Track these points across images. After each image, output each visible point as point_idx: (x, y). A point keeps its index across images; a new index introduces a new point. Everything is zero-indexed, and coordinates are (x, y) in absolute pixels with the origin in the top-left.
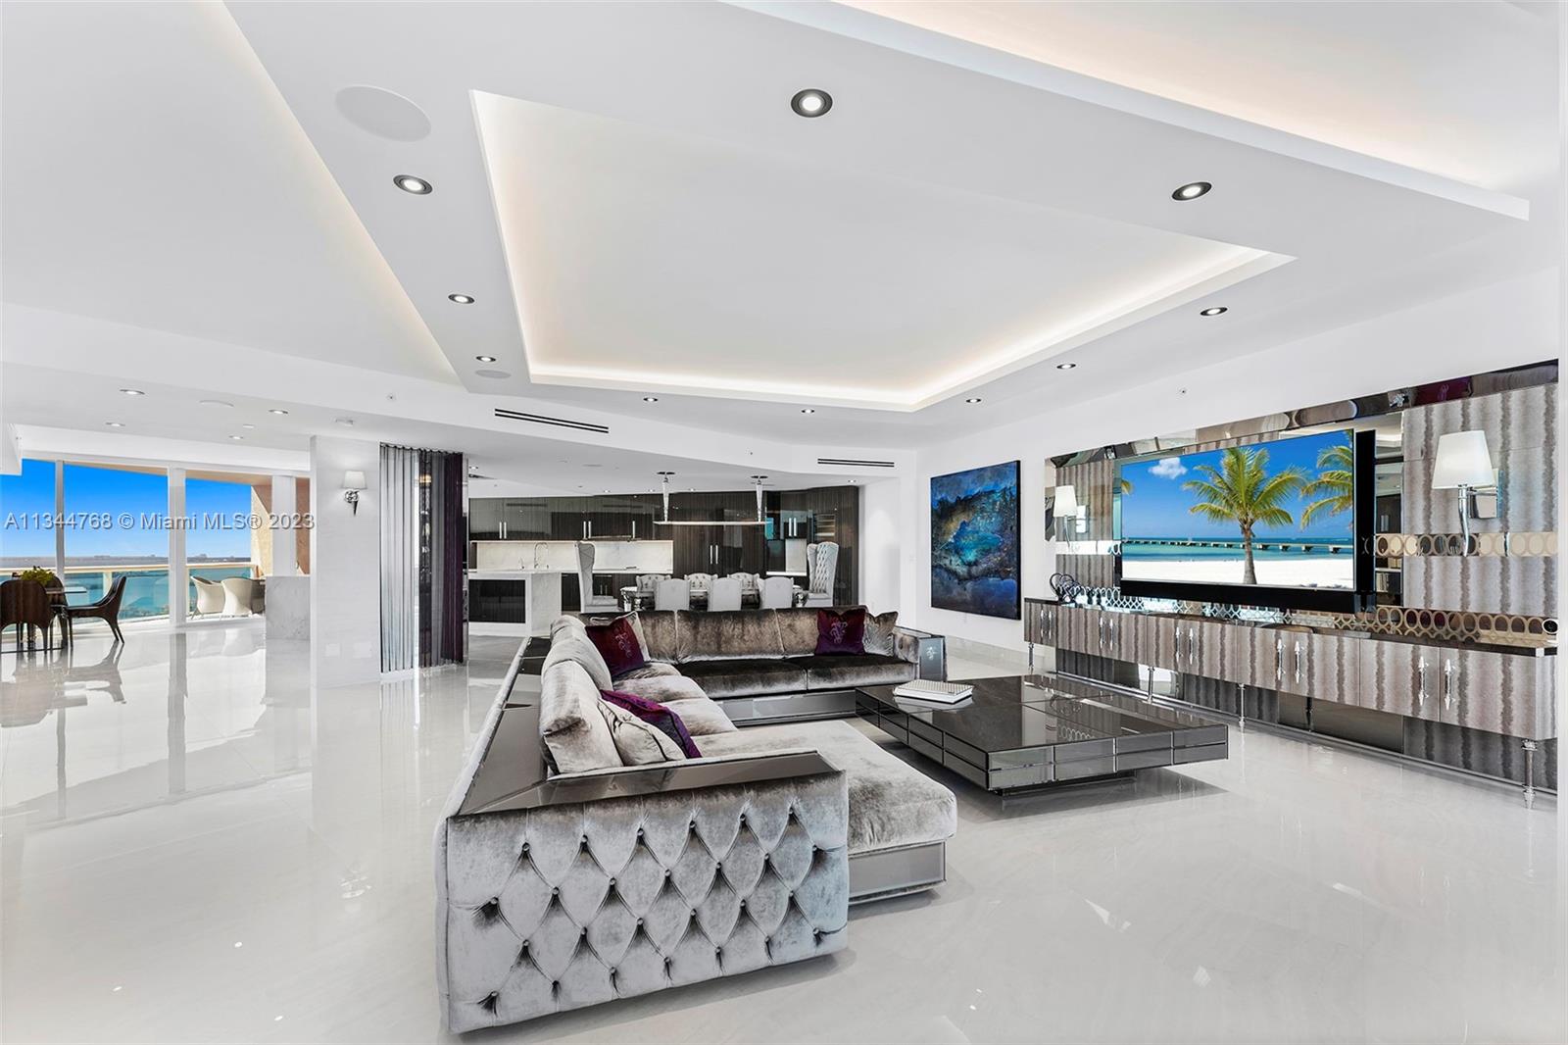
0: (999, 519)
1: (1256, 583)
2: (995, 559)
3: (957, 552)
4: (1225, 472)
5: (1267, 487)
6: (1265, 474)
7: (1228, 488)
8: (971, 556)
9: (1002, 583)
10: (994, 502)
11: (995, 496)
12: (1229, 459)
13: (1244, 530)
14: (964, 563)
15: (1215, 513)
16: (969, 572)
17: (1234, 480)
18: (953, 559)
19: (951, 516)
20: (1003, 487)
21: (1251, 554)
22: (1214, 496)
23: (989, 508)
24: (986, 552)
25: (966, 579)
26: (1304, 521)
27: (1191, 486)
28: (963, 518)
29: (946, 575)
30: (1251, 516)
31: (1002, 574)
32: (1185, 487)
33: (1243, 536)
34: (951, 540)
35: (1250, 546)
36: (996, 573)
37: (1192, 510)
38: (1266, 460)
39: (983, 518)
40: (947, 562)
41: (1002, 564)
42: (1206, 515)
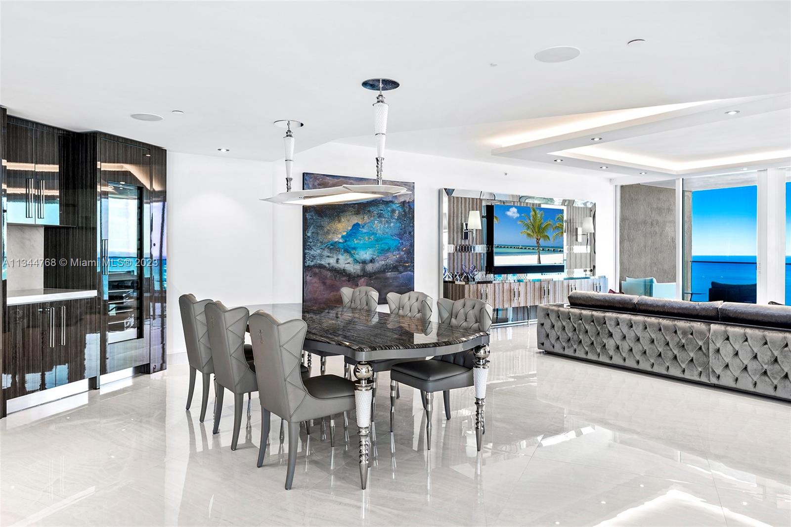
0: (398, 224)
1: (540, 263)
2: (392, 258)
3: (347, 251)
4: (532, 218)
5: (544, 226)
6: (543, 221)
7: (533, 225)
8: (366, 255)
9: (400, 275)
10: (393, 211)
11: (394, 206)
12: (532, 213)
13: (538, 243)
14: (356, 261)
15: (529, 235)
16: (363, 270)
17: (534, 222)
18: (340, 257)
19: (338, 216)
20: (403, 200)
21: (539, 252)
22: (528, 228)
23: (387, 215)
24: (384, 251)
25: (359, 277)
26: (553, 240)
27: (520, 223)
28: (356, 220)
29: (328, 275)
30: (539, 237)
31: (401, 269)
33: (537, 245)
34: (338, 238)
35: (540, 249)
36: (395, 268)
37: (521, 233)
38: (543, 215)
39: (381, 222)
40: (332, 261)
41: (400, 260)
42: (526, 235)
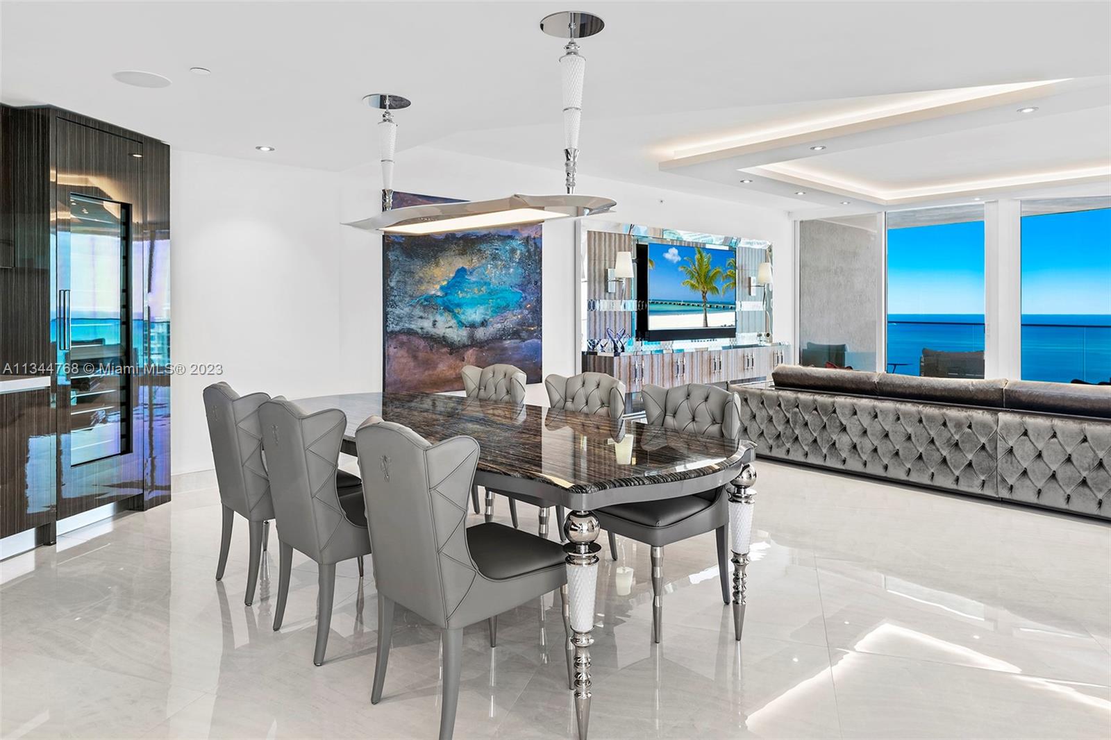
0: (520, 270)
1: (707, 326)
2: (512, 319)
3: (448, 309)
4: (696, 263)
5: (711, 274)
6: (710, 267)
7: (698, 273)
8: (474, 314)
9: (523, 344)
10: (513, 251)
11: (515, 244)
12: (697, 256)
13: (704, 297)
14: (461, 324)
15: (693, 286)
16: (471, 337)
17: (700, 269)
18: (438, 318)
19: (435, 257)
20: (526, 235)
21: (705, 310)
22: (692, 277)
23: (505, 256)
24: (501, 310)
25: (465, 347)
26: (722, 293)
27: (683, 269)
28: (460, 262)
29: (422, 343)
30: (706, 289)
31: (524, 334)
32: (680, 269)
33: (703, 300)
34: (435, 290)
35: (707, 306)
36: (516, 334)
37: (683, 284)
39: (496, 266)
40: (427, 324)
41: (522, 323)
42: (689, 287)
